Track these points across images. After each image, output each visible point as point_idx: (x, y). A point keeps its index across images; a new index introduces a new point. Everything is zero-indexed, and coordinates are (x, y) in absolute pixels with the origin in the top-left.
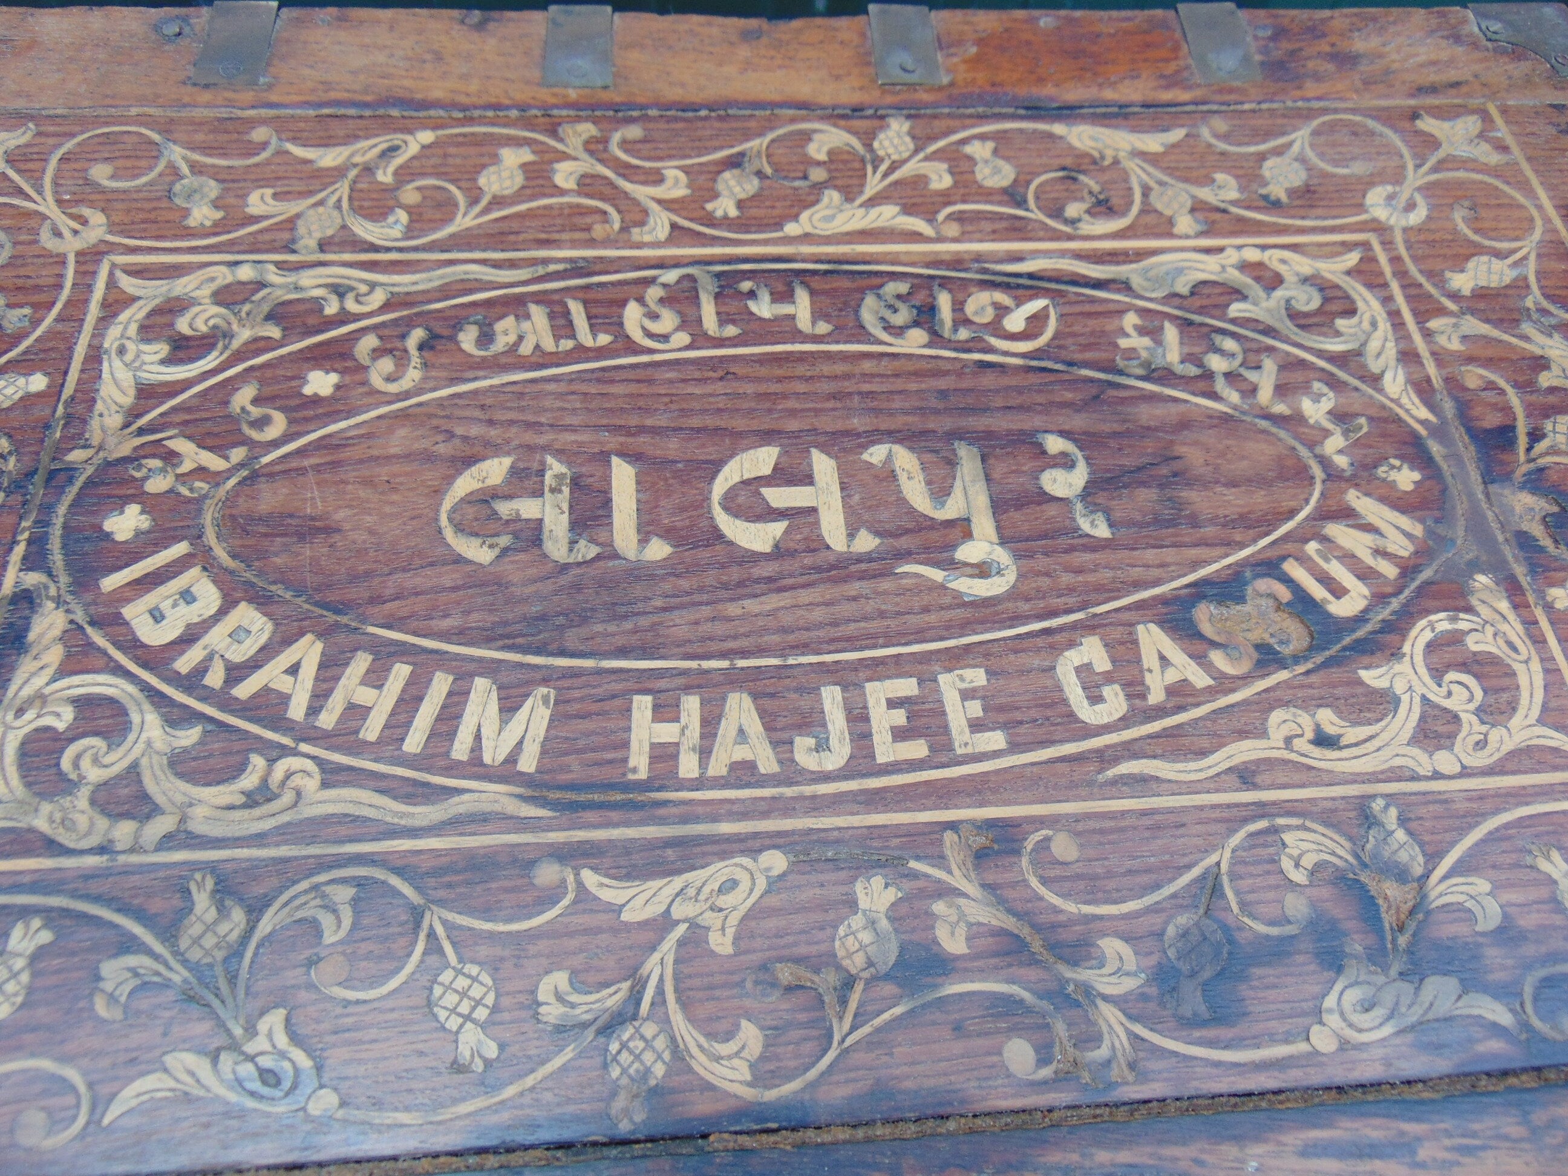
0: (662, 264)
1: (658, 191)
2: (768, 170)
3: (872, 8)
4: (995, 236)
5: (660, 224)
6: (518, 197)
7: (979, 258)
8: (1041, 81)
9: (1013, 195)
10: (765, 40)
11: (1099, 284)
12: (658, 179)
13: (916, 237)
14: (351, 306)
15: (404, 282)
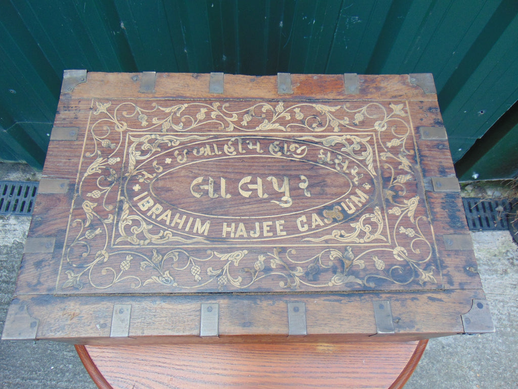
0: (232, 136)
1: (231, 119)
2: (254, 115)
3: (278, 73)
4: (298, 131)
5: (232, 127)
6: (204, 120)
7: (294, 136)
8: (312, 93)
9: (302, 122)
10: (255, 82)
11: (317, 143)
12: (231, 116)
13: (282, 131)
14: (173, 145)
15: (183, 139)
